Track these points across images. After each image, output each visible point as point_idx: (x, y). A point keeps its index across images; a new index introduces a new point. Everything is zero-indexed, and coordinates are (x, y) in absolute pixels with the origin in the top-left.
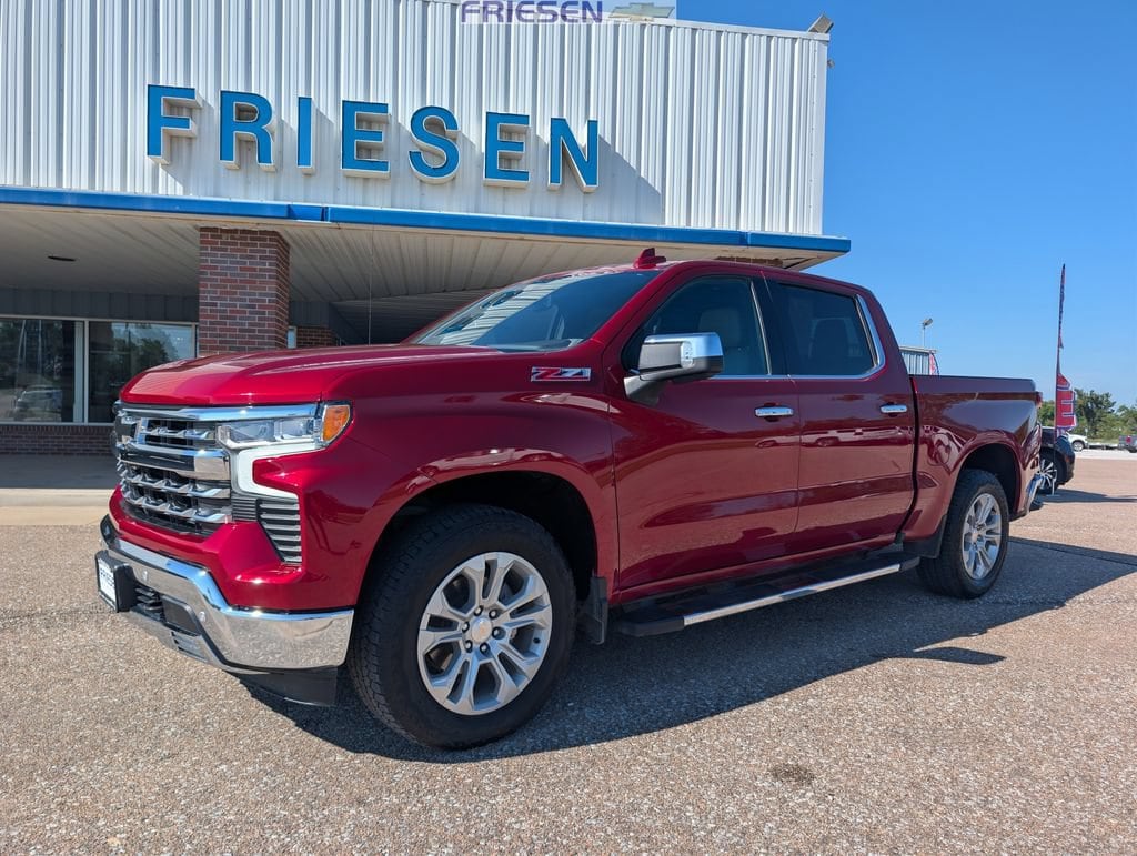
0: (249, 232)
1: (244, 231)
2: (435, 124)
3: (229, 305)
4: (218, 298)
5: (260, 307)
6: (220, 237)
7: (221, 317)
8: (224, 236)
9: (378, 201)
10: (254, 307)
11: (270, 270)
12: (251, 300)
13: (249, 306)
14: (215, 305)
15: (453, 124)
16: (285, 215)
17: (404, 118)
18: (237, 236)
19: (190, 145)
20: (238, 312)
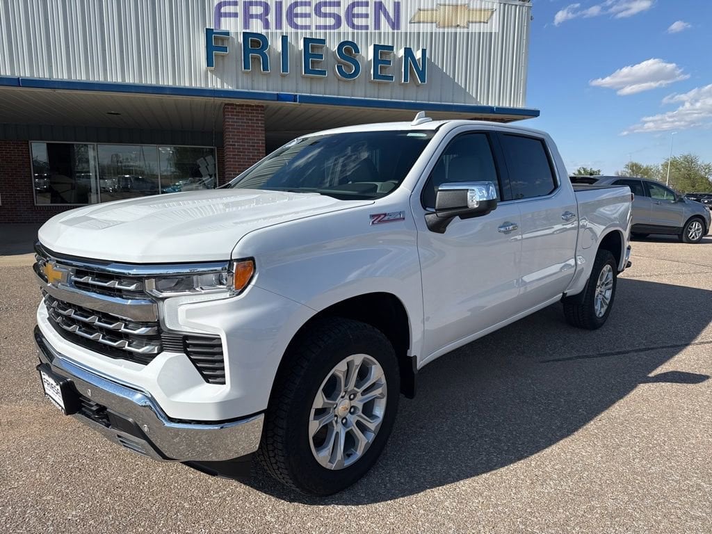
0: (250, 106)
1: (247, 106)
2: (348, 50)
3: (242, 146)
4: (236, 142)
5: (257, 146)
6: (235, 109)
7: (238, 152)
8: (238, 108)
9: (319, 91)
10: (254, 146)
11: (262, 127)
12: (252, 143)
13: (251, 146)
14: (235, 145)
15: (357, 51)
16: (276, 99)
17: (334, 47)
18: (244, 108)
19: (223, 60)
20: (246, 149)
